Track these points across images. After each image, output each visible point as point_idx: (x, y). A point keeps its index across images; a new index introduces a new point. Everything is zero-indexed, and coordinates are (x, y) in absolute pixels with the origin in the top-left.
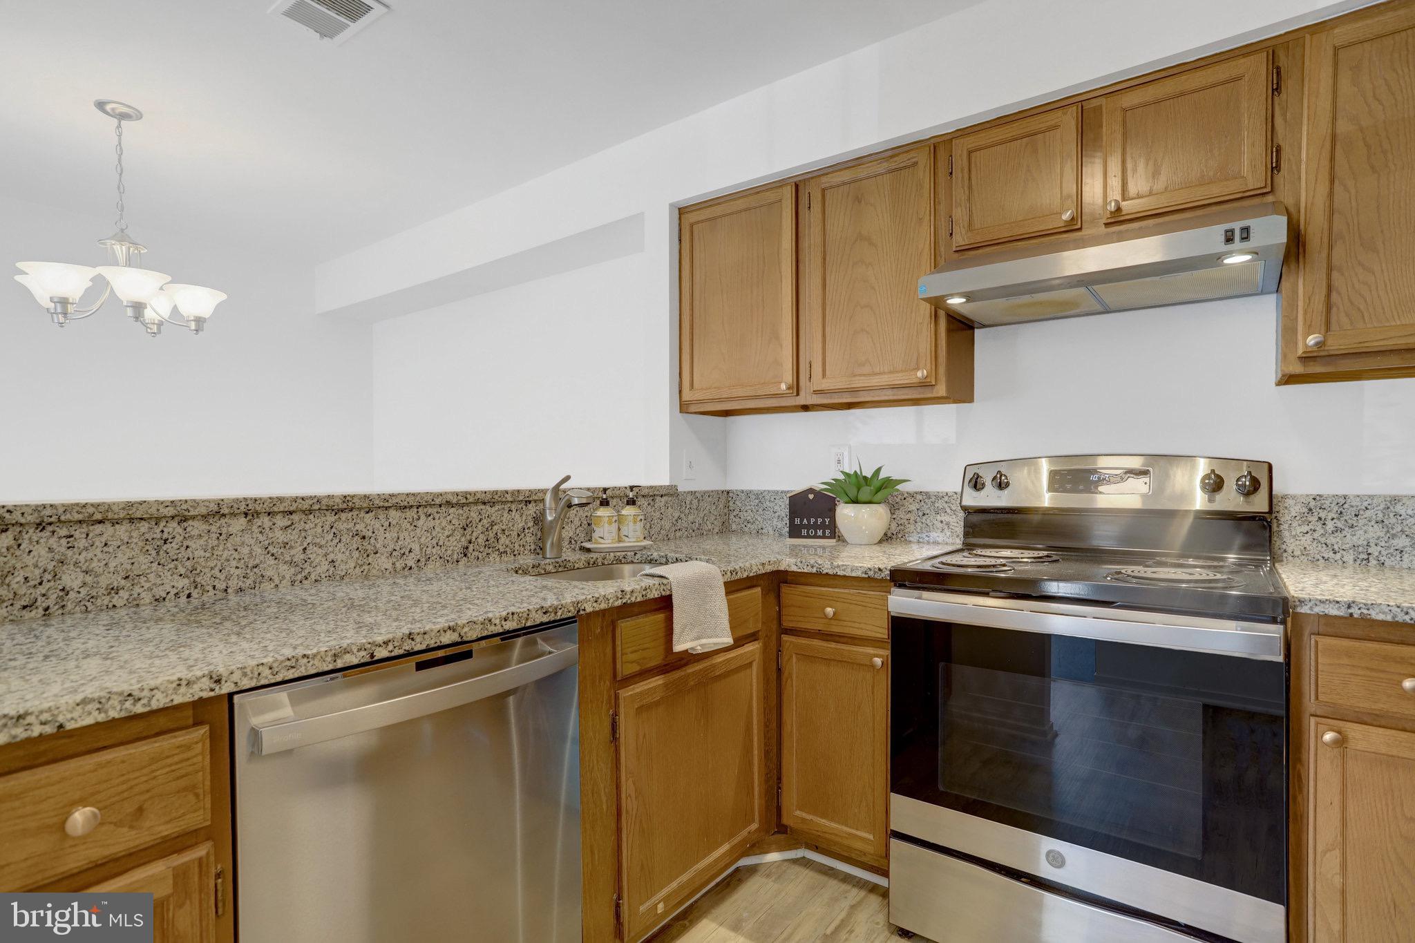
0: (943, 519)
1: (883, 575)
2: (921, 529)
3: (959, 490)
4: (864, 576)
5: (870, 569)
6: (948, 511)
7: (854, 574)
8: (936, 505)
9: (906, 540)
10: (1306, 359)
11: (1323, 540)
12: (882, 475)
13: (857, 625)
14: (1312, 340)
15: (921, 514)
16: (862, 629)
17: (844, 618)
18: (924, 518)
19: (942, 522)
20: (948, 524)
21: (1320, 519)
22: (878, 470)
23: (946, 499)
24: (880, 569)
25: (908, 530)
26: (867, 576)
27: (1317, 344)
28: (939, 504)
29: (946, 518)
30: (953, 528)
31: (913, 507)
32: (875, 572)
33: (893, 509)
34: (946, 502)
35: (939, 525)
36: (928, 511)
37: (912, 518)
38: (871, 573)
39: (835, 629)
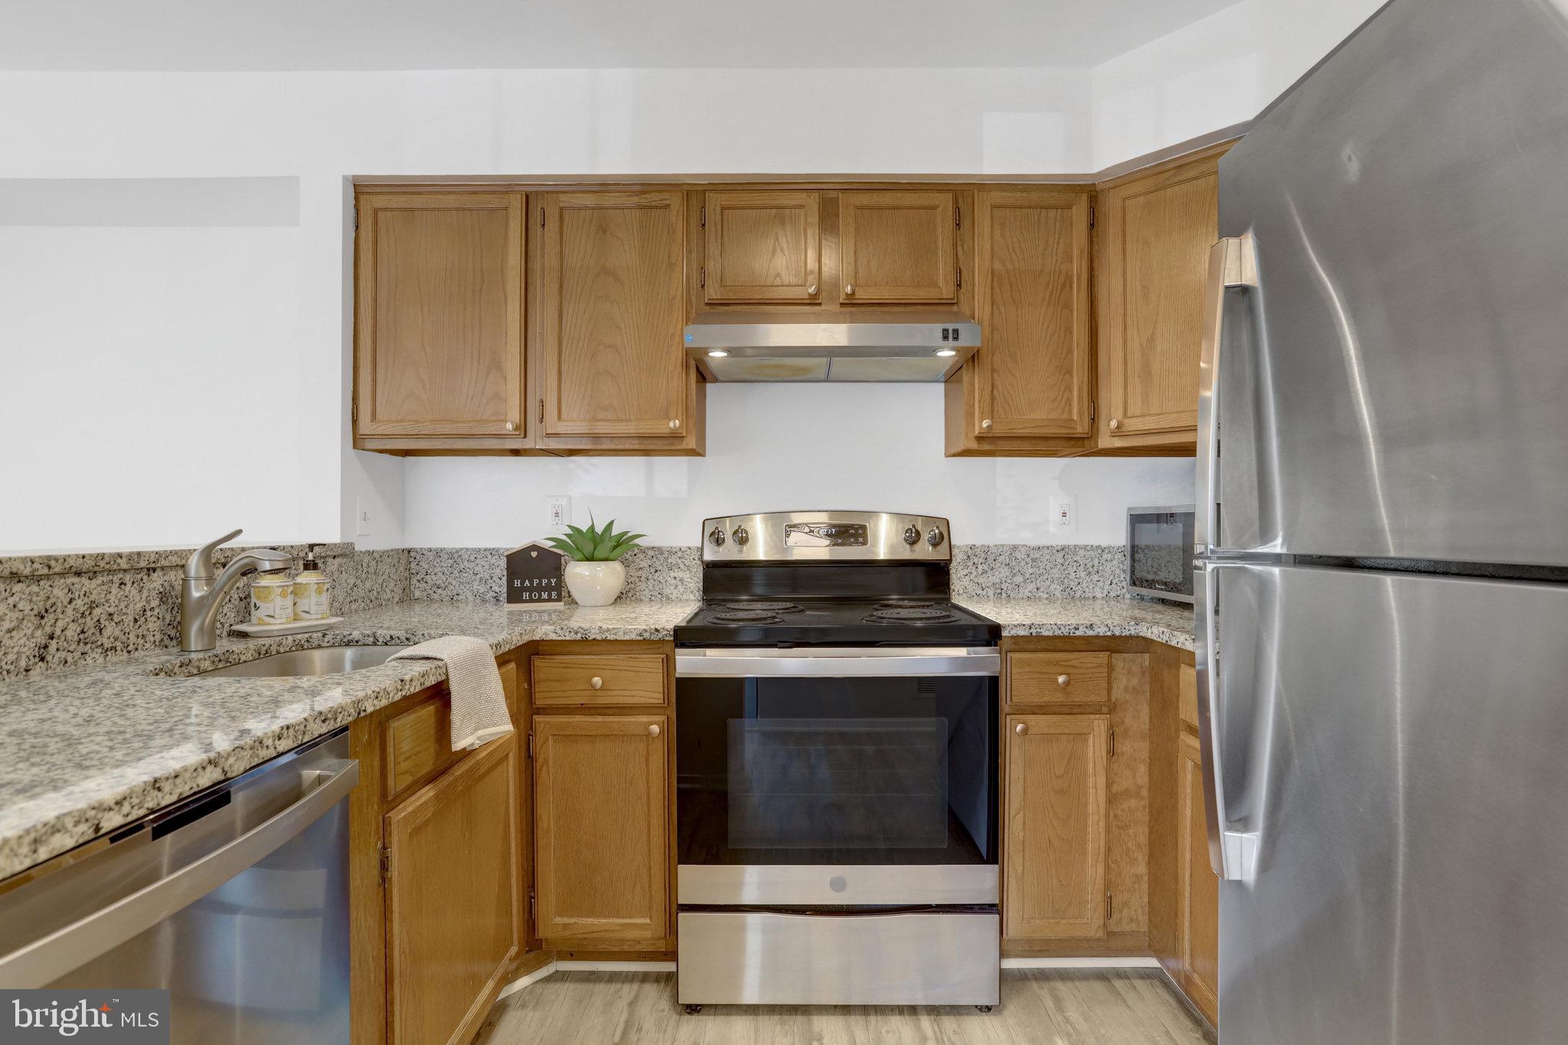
0: (676, 575)
1: (660, 636)
2: (654, 587)
3: (700, 545)
4: (639, 638)
5: (646, 631)
6: (682, 566)
7: (627, 638)
8: (670, 561)
9: (637, 599)
10: (980, 439)
11: (976, 580)
12: (615, 531)
13: (627, 693)
14: (985, 424)
15: (653, 570)
16: (633, 696)
17: (612, 688)
18: (657, 574)
19: (675, 578)
20: (681, 580)
21: (974, 563)
22: (611, 524)
23: (680, 554)
24: (657, 630)
25: (640, 588)
26: (642, 638)
27: (988, 427)
28: (673, 560)
29: (679, 574)
30: (687, 584)
31: (644, 564)
32: (651, 634)
33: (626, 564)
34: (680, 558)
35: (673, 582)
36: (661, 568)
37: (644, 575)
38: (647, 635)
39: (601, 701)
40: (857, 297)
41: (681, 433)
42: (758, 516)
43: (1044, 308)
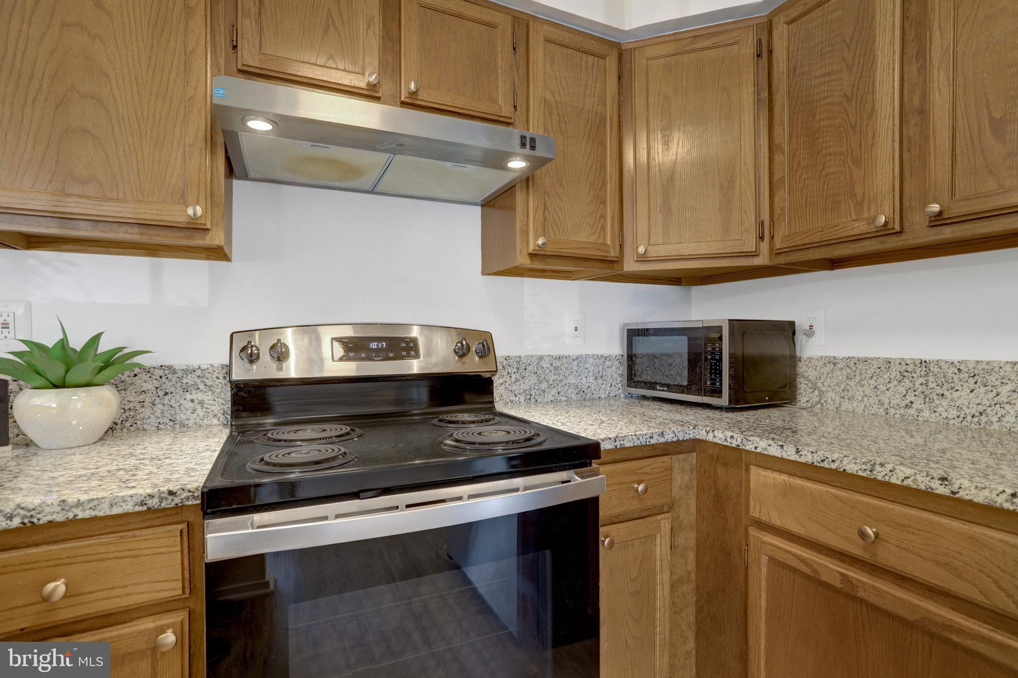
0: (194, 397)
1: (177, 500)
2: (162, 413)
3: (227, 362)
4: (138, 509)
5: (151, 496)
6: (202, 386)
7: (116, 511)
8: (185, 381)
9: (138, 429)
10: (532, 256)
11: (510, 388)
12: (104, 346)
13: (118, 592)
14: (540, 241)
15: (161, 393)
16: (128, 595)
17: (88, 589)
18: (167, 398)
19: (192, 401)
20: (201, 403)
21: (508, 373)
22: (96, 339)
23: (199, 373)
24: (171, 493)
25: (142, 415)
26: (145, 508)
27: (544, 244)
28: (189, 380)
29: (197, 396)
30: (208, 406)
31: (149, 386)
32: (161, 499)
33: (120, 387)
34: (199, 377)
35: (191, 405)
36: (172, 389)
37: (148, 400)
38: (154, 503)
39: (65, 615)
40: (419, 98)
41: (205, 224)
42: (289, 330)
43: (585, 142)
